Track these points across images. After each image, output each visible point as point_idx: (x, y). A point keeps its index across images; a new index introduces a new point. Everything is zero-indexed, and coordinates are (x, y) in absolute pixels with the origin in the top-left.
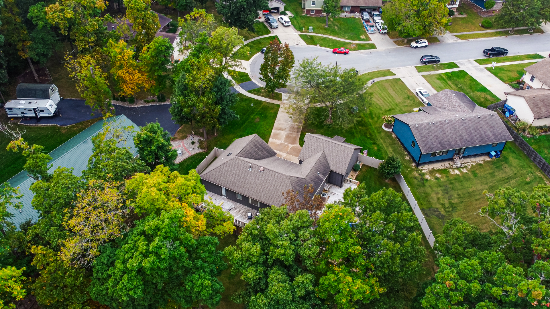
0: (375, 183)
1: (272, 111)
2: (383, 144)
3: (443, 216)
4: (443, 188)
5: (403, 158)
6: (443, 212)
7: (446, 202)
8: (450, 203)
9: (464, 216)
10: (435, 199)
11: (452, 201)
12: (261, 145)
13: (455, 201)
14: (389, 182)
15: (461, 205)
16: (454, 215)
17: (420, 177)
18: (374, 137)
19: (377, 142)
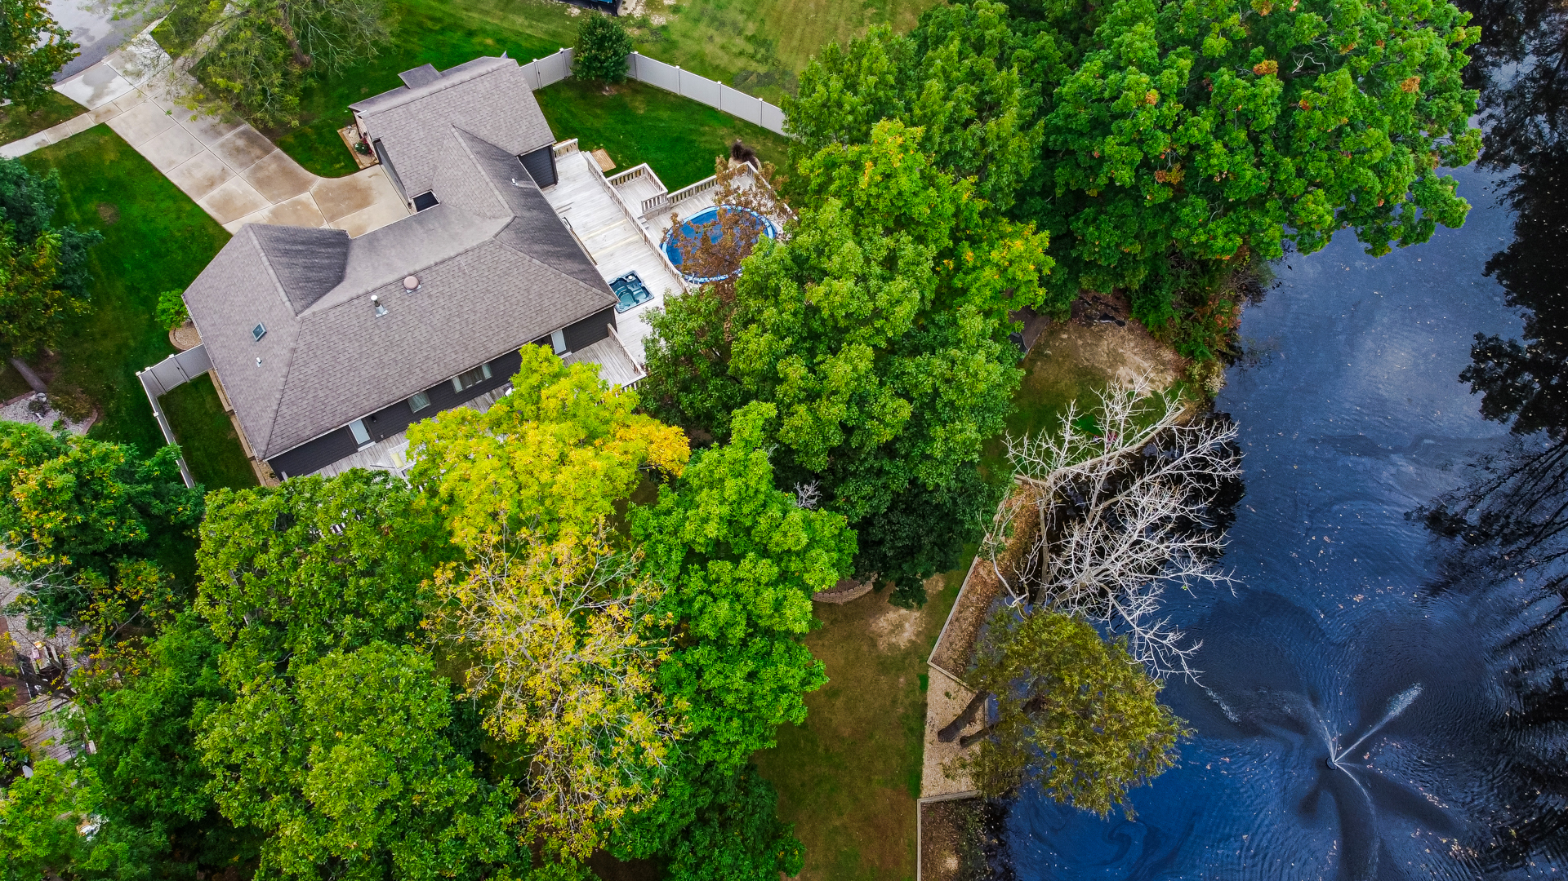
0: (596, 116)
1: (111, 156)
2: (489, 19)
3: (767, 75)
4: (706, 20)
5: (569, 17)
6: (762, 69)
7: (740, 43)
8: (749, 39)
9: (795, 43)
10: (720, 53)
11: (749, 34)
12: (295, 242)
13: (751, 28)
14: (615, 92)
15: (767, 28)
16: (779, 58)
17: (646, 31)
18: (447, 20)
19: (474, 26)
